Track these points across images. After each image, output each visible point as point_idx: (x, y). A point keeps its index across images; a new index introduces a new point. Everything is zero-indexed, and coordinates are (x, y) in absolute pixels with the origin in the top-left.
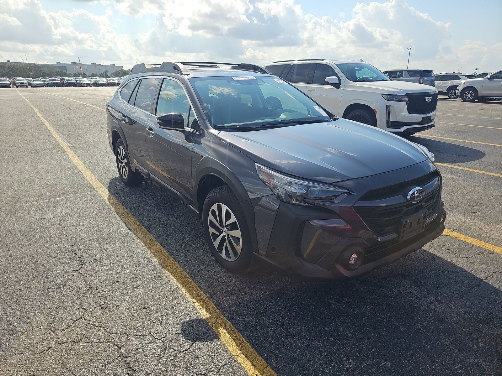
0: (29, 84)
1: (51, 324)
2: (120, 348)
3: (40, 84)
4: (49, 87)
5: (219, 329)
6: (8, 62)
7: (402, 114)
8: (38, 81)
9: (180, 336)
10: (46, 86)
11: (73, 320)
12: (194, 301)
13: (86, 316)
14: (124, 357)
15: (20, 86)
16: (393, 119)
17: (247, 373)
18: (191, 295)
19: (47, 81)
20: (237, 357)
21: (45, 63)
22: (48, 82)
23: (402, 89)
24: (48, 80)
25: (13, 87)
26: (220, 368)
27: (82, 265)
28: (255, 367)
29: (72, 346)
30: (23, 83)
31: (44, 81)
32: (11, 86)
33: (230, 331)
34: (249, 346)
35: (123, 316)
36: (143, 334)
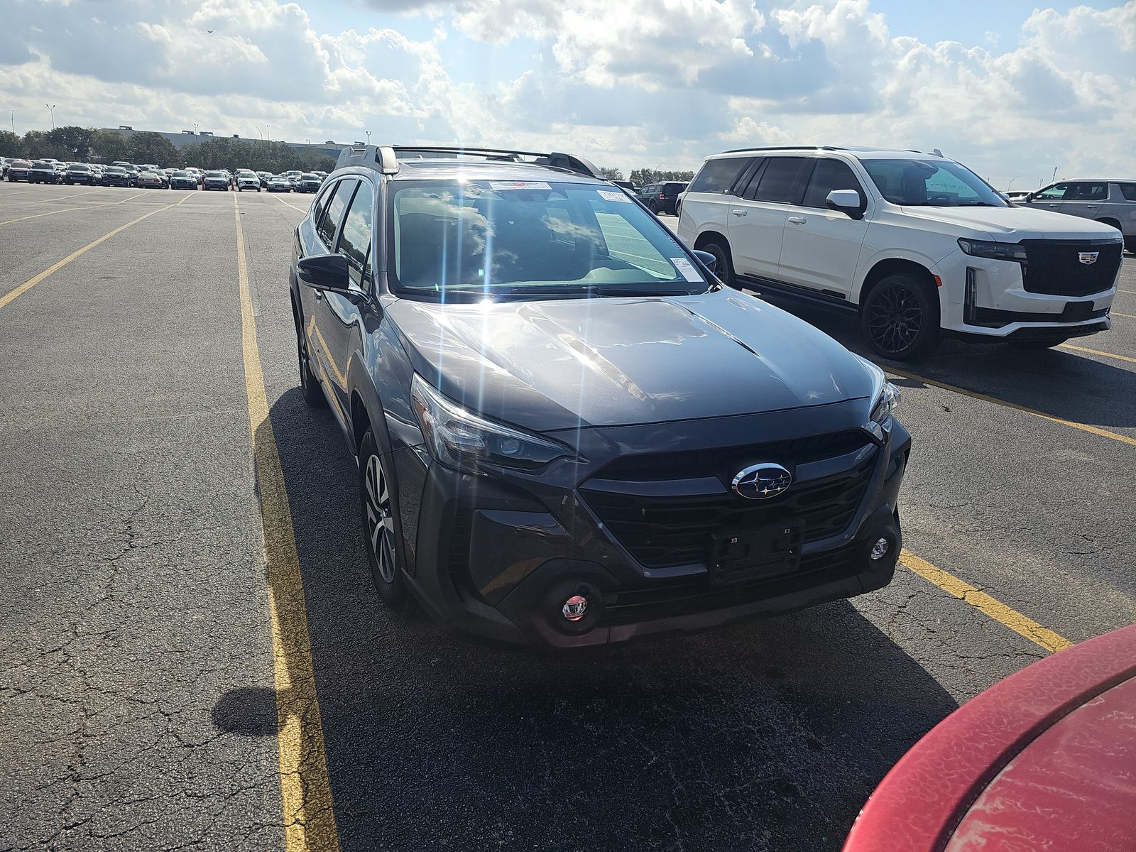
0: (264, 184)
1: (5, 650)
2: (88, 717)
3: (283, 186)
4: (301, 192)
5: (289, 717)
6: (236, 139)
7: (1008, 290)
8: (281, 180)
9: (208, 715)
10: (295, 191)
11: (43, 650)
12: (281, 652)
13: (69, 648)
14: (84, 736)
15: (244, 188)
16: (981, 302)
17: (282, 811)
18: (283, 639)
19: (298, 181)
20: (284, 776)
21: (303, 142)
22: (299, 183)
23: (1013, 229)
24: (299, 177)
25: (233, 190)
26: (238, 792)
27: (126, 550)
28: (306, 802)
29: (12, 697)
30: (251, 182)
31: (293, 180)
32: (230, 188)
33: (308, 724)
34: (324, 760)
35: (131, 659)
36: (143, 700)
